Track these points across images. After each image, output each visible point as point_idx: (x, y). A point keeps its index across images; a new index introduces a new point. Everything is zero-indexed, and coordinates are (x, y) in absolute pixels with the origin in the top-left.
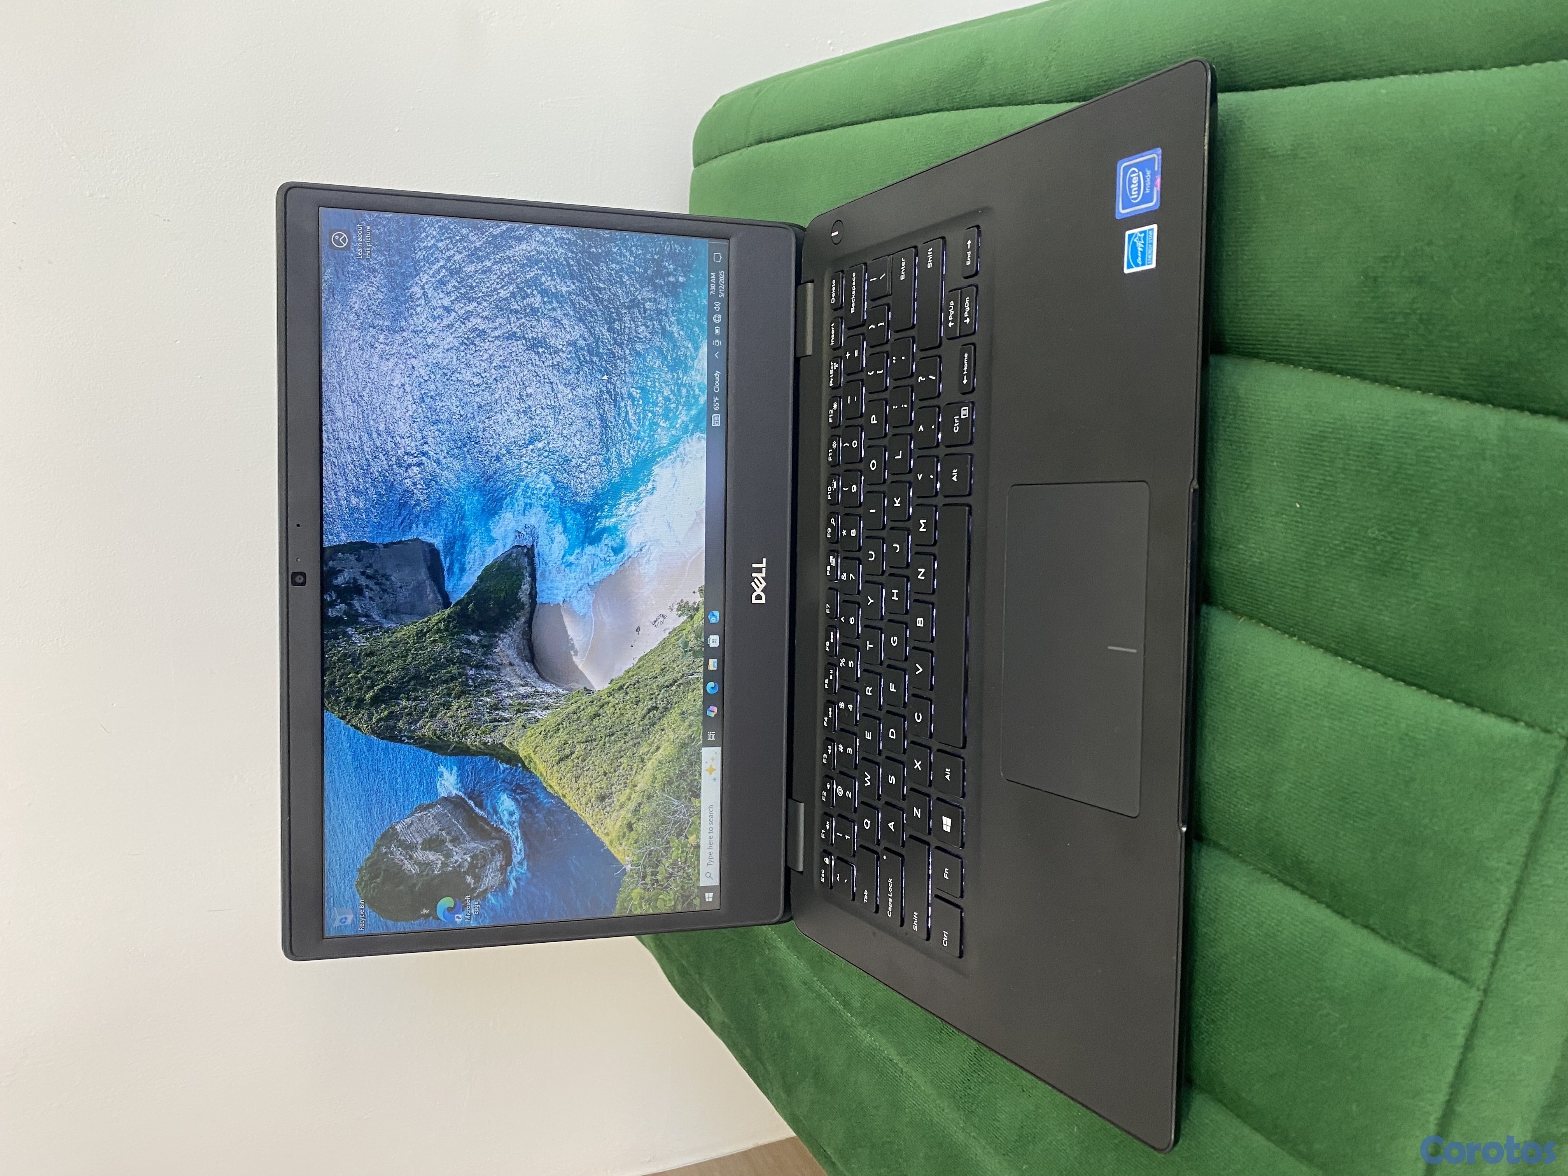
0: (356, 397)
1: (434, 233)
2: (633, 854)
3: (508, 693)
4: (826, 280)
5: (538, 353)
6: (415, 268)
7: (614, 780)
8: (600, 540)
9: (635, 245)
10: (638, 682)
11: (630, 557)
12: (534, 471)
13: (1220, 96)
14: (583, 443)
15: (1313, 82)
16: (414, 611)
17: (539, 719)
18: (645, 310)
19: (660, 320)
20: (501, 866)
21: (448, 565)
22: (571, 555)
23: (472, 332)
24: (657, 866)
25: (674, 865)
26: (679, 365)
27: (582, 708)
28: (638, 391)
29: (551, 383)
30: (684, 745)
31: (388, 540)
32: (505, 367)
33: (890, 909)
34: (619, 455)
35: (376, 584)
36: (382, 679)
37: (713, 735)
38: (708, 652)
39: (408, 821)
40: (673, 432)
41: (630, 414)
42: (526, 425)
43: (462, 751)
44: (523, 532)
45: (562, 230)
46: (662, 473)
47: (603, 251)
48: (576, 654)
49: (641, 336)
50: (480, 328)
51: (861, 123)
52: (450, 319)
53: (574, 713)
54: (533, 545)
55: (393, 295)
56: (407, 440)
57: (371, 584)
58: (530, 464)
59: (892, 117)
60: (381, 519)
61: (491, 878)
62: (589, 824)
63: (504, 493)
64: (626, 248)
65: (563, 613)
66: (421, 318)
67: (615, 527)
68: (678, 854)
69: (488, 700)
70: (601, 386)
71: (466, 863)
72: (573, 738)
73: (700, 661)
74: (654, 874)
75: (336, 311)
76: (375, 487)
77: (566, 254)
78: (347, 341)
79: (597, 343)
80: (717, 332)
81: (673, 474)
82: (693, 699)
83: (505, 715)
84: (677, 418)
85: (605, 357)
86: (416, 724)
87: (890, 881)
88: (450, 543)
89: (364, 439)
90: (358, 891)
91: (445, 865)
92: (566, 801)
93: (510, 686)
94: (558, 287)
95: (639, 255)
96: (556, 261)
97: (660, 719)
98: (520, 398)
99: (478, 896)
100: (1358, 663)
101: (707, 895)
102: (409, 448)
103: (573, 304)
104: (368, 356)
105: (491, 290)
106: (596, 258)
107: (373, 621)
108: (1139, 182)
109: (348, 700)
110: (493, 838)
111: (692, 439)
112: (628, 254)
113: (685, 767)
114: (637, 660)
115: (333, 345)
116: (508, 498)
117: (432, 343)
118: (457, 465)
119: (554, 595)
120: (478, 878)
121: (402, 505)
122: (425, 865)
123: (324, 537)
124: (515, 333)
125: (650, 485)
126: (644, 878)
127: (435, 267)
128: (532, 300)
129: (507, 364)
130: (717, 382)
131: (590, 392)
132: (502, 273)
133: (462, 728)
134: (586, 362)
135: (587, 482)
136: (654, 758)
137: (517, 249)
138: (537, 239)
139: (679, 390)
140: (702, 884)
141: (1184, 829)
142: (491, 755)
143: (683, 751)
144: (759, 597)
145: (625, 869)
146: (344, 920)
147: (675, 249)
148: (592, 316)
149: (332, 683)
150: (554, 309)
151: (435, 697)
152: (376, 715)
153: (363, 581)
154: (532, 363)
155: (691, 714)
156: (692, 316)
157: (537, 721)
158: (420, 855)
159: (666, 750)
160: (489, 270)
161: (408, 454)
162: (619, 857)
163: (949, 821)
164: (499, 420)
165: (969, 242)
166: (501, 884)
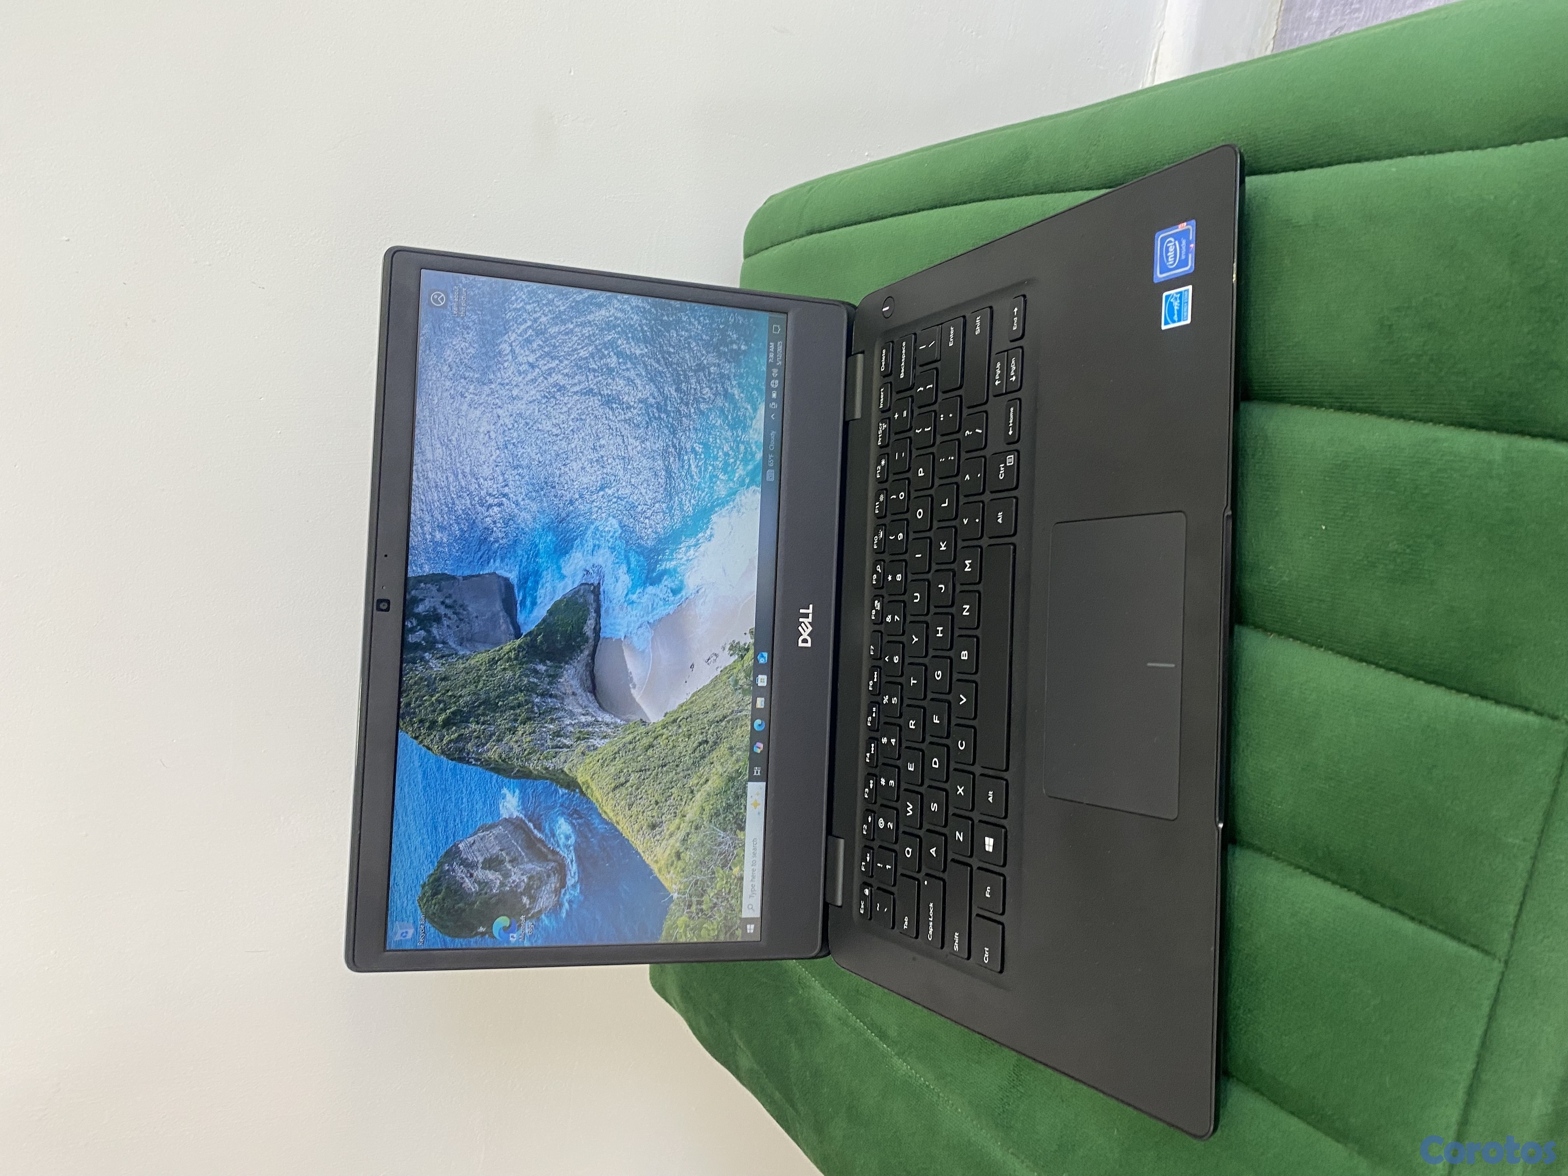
0: (446, 441)
1: (524, 297)
2: (681, 883)
3: (570, 721)
4: (877, 352)
5: (612, 409)
6: (505, 327)
7: (665, 810)
8: (660, 581)
9: (703, 316)
10: (691, 716)
11: (687, 598)
12: (603, 515)
13: (1247, 179)
14: (648, 492)
15: (1330, 164)
16: (487, 640)
17: (597, 748)
18: (710, 373)
19: (723, 384)
20: (555, 887)
21: (521, 598)
22: (634, 593)
23: (553, 387)
24: (702, 895)
25: (718, 895)
26: (739, 424)
27: (637, 738)
28: (701, 446)
29: (623, 436)
30: (731, 779)
31: (467, 573)
32: (581, 419)
33: (931, 932)
34: (680, 502)
35: (454, 613)
36: (455, 703)
37: (759, 771)
38: (756, 691)
39: (471, 840)
40: (731, 485)
41: (693, 466)
42: (598, 473)
43: (525, 775)
44: (591, 571)
45: (638, 299)
46: (719, 521)
47: (673, 320)
48: (634, 687)
49: (705, 397)
50: (561, 384)
51: (910, 212)
52: (534, 374)
53: (631, 743)
54: (599, 584)
55: (484, 350)
56: (489, 482)
57: (449, 612)
58: (600, 508)
59: (940, 207)
60: (462, 553)
61: (545, 900)
62: (640, 851)
63: (575, 534)
64: (695, 318)
65: (624, 648)
66: (509, 371)
67: (675, 570)
68: (722, 885)
69: (552, 727)
70: (667, 440)
71: (523, 884)
72: (628, 767)
73: (748, 699)
74: (699, 903)
75: (431, 362)
76: (458, 524)
77: (641, 321)
78: (440, 390)
79: (666, 402)
80: (774, 395)
81: (730, 523)
82: (741, 735)
83: (567, 742)
84: (734, 472)
85: (672, 414)
86: (483, 747)
87: (931, 905)
88: (524, 578)
89: (451, 479)
90: (420, 906)
91: (502, 884)
92: (619, 827)
93: (572, 714)
94: (632, 350)
95: (706, 324)
96: (631, 326)
97: (709, 753)
98: (594, 449)
99: (533, 916)
100: (1381, 666)
101: (748, 926)
102: (492, 489)
103: (646, 366)
104: (458, 405)
105: (572, 350)
106: (667, 326)
107: (450, 647)
108: (1175, 250)
109: (421, 721)
110: (550, 860)
111: (748, 492)
112: (696, 323)
113: (732, 800)
114: (690, 695)
115: (427, 393)
116: (579, 539)
117: (517, 396)
118: (534, 507)
119: (616, 631)
120: (533, 899)
121: (483, 541)
122: (484, 884)
123: (409, 568)
124: (592, 389)
125: (708, 532)
126: (690, 906)
127: (523, 327)
128: (609, 360)
129: (583, 417)
130: (772, 441)
131: (657, 445)
132: (582, 336)
133: (526, 752)
134: (655, 418)
135: (651, 527)
136: (702, 790)
137: (597, 315)
138: (615, 306)
139: (738, 447)
140: (744, 915)
141: (1221, 826)
142: (551, 779)
143: (731, 784)
144: (805, 641)
145: (672, 897)
146: (404, 935)
147: (739, 320)
148: (662, 377)
149: (408, 704)
150: (628, 369)
151: (502, 722)
152: (447, 736)
153: (442, 610)
154: (606, 417)
155: (738, 749)
156: (752, 381)
157: (596, 749)
158: (479, 874)
159: (715, 783)
160: (572, 331)
161: (490, 495)
162: (667, 885)
163: (992, 840)
164: (574, 467)
165: (1016, 310)
166: (555, 906)
